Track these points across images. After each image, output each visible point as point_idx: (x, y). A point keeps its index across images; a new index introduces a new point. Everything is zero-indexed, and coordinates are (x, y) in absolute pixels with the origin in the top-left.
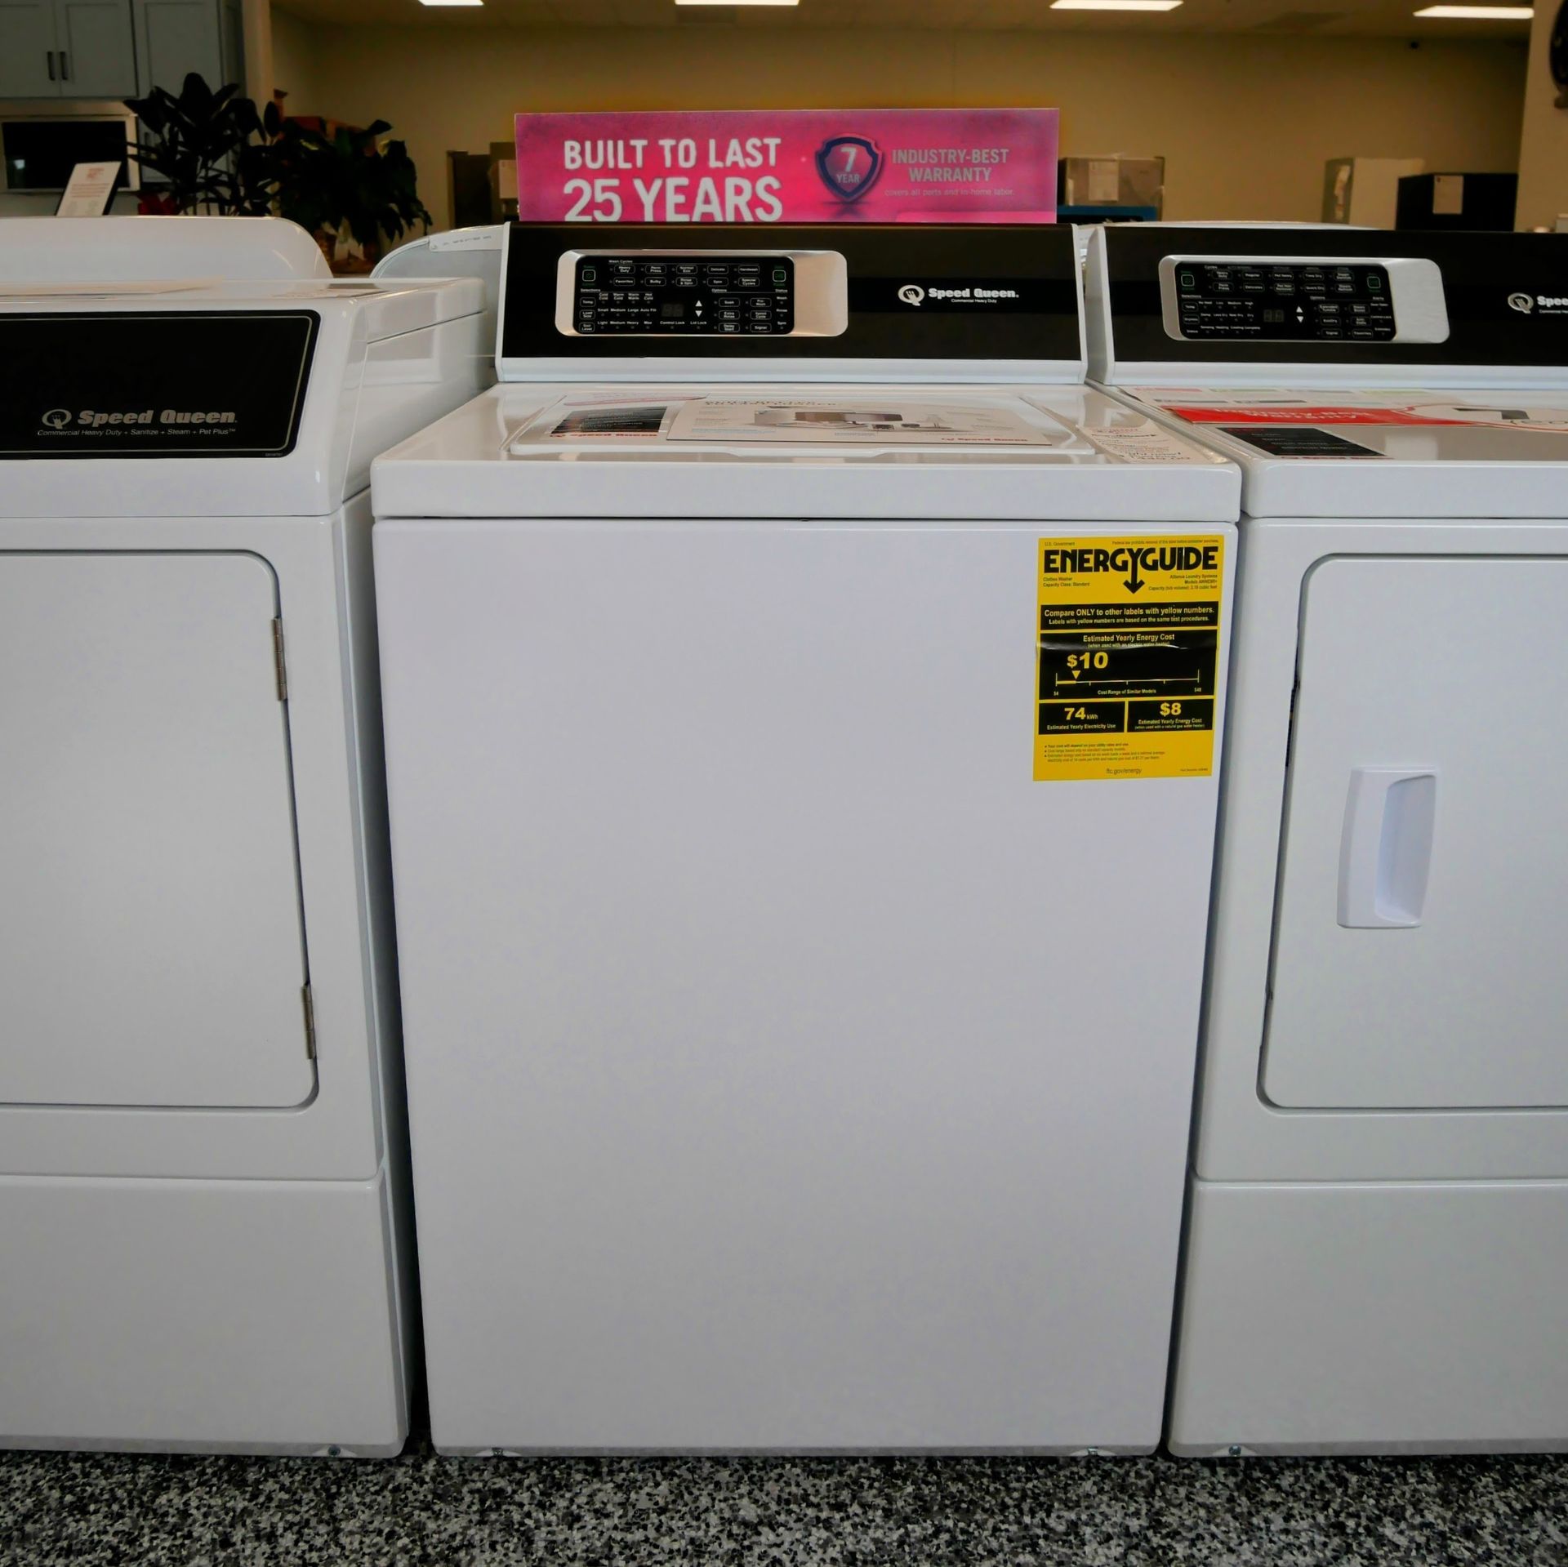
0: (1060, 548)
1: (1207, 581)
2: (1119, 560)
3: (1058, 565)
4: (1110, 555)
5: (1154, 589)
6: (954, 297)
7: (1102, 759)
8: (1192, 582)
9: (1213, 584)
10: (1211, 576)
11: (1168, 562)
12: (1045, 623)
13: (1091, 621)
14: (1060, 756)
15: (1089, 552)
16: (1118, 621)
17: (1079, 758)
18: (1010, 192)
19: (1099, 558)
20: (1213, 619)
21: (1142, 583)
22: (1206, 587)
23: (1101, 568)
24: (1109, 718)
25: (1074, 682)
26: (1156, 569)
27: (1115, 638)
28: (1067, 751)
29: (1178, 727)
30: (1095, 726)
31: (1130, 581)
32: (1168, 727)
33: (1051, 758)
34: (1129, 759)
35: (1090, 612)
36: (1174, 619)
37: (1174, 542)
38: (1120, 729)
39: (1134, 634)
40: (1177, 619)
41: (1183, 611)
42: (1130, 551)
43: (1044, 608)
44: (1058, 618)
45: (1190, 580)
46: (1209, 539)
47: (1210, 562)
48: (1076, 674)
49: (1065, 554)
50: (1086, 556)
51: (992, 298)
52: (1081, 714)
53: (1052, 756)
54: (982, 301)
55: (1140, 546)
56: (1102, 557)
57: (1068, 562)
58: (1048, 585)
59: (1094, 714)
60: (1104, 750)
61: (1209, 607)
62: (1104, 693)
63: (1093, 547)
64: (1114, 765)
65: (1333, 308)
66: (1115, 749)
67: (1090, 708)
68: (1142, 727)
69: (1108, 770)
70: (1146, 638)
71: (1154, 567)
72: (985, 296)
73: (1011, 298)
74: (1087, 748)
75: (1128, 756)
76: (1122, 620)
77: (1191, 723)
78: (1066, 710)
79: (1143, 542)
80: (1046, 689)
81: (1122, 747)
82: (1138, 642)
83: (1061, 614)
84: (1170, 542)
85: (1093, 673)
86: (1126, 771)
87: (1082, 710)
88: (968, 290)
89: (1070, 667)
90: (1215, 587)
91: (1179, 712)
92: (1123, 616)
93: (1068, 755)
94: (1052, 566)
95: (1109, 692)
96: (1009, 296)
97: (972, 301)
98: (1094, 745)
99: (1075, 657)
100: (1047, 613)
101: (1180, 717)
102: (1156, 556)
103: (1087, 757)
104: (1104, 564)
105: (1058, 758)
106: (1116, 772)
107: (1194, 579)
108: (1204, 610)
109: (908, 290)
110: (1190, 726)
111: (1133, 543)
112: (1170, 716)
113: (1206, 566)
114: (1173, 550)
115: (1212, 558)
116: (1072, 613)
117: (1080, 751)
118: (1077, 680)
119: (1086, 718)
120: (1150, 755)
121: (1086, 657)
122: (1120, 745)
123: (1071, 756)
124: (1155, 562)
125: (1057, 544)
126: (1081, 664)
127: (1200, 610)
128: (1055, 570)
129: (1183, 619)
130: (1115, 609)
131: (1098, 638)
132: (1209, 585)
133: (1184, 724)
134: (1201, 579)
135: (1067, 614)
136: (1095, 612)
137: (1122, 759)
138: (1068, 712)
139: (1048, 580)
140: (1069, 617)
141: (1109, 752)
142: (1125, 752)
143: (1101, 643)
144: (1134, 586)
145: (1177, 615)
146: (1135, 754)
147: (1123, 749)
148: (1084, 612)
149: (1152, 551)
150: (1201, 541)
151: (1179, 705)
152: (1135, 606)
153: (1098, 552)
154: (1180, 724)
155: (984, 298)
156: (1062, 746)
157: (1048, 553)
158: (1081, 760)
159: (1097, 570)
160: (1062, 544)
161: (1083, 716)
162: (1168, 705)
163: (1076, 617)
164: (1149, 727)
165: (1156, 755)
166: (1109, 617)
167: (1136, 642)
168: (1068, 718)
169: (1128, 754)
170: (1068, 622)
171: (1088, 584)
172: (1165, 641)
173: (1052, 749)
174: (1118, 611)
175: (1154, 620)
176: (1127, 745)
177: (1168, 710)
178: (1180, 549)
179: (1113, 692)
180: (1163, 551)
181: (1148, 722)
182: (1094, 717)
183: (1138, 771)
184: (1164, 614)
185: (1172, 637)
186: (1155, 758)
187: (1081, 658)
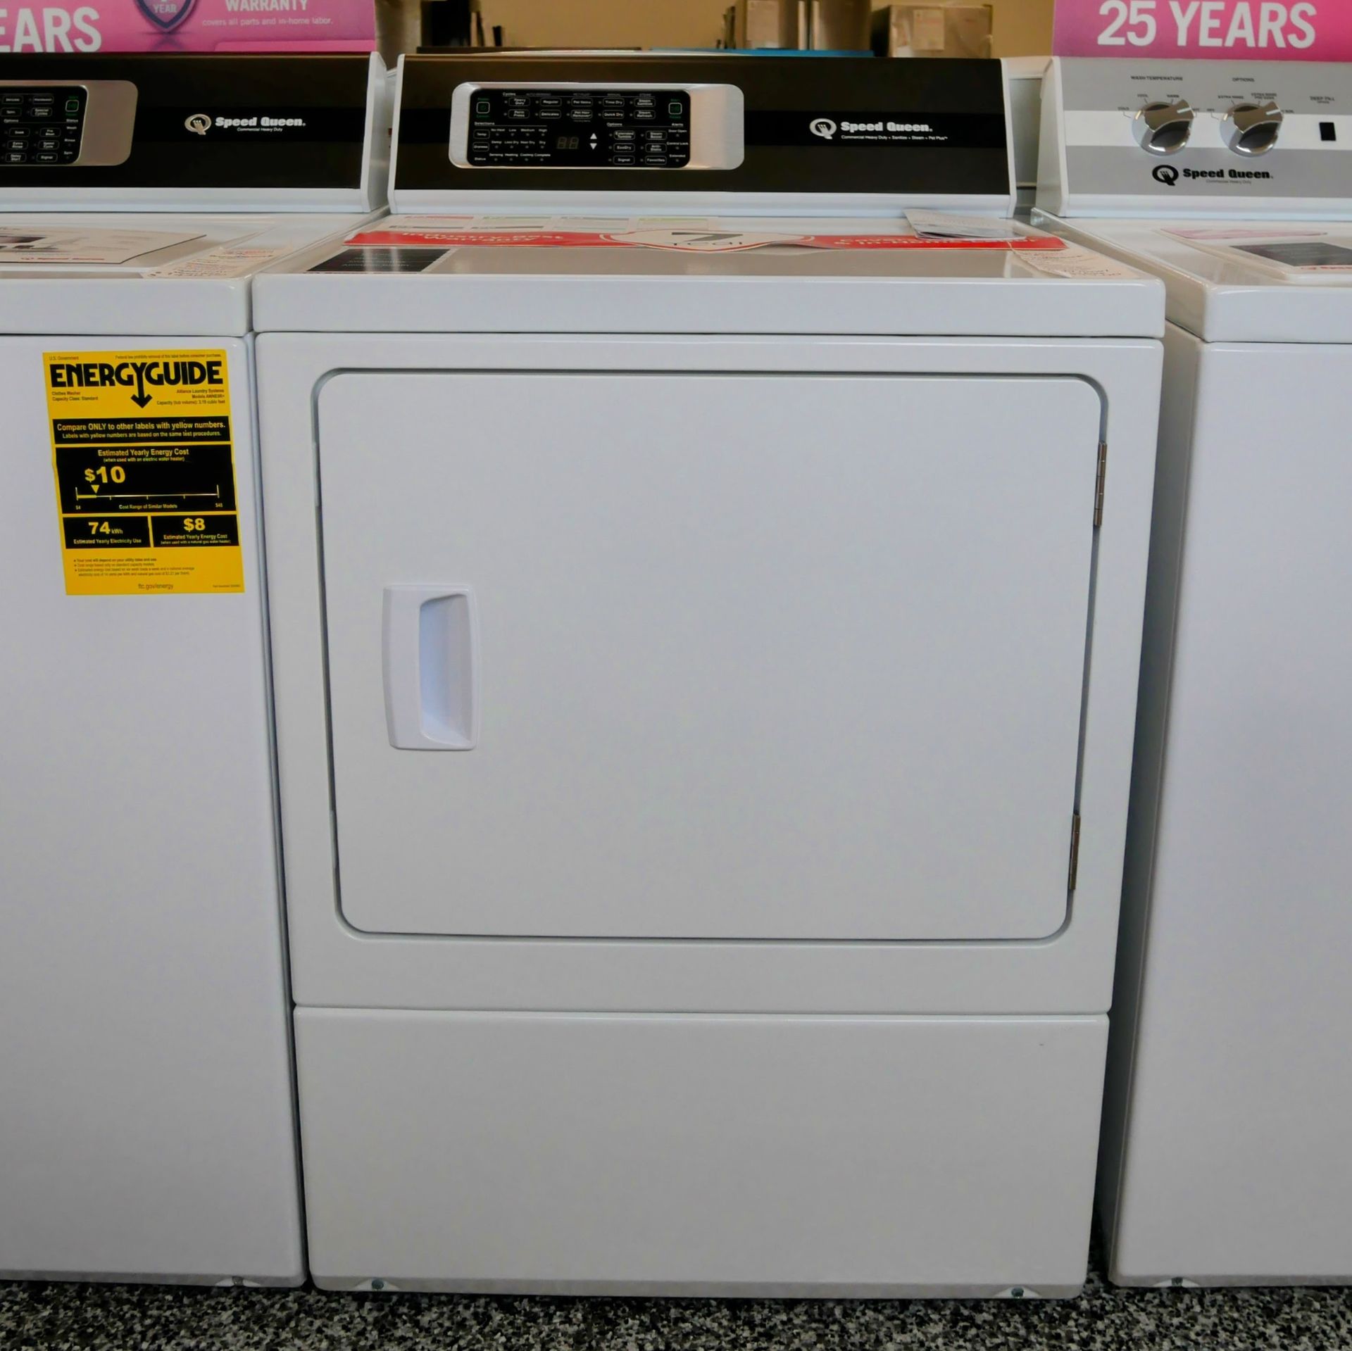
0: (65, 362)
1: (215, 396)
2: (124, 374)
3: (64, 379)
4: (115, 368)
5: (162, 403)
6: (240, 126)
7: (132, 574)
8: (200, 397)
9: (221, 399)
10: (217, 391)
11: (172, 377)
12: (59, 437)
13: (104, 436)
14: (90, 570)
15: (94, 366)
16: (131, 435)
17: (109, 572)
18: (328, 21)
19: (104, 373)
20: (225, 434)
21: (149, 398)
22: (215, 402)
23: (107, 382)
24: (133, 533)
25: (95, 496)
26: (162, 384)
27: (130, 453)
28: (96, 565)
29: (204, 542)
30: (121, 541)
31: (137, 395)
32: (195, 542)
33: (83, 573)
34: (159, 574)
35: (102, 427)
36: (186, 434)
37: (177, 356)
38: (145, 544)
39: (148, 448)
40: (189, 434)
41: (194, 425)
42: (134, 365)
43: (56, 422)
44: (70, 432)
45: (197, 394)
46: (210, 353)
47: (215, 377)
48: (96, 488)
49: (70, 369)
50: (91, 371)
51: (278, 127)
52: (105, 528)
53: (82, 570)
54: (268, 130)
55: (144, 361)
56: (107, 372)
57: (74, 376)
58: (58, 399)
59: (118, 528)
60: (133, 565)
61: (220, 422)
62: (127, 507)
63: (98, 361)
64: (145, 580)
65: (628, 135)
66: (144, 564)
67: (114, 523)
68: (167, 543)
69: (140, 585)
70: (160, 453)
71: (159, 382)
72: (272, 125)
73: (298, 127)
74: (116, 563)
75: (157, 572)
76: (135, 435)
77: (217, 539)
78: (90, 524)
79: (145, 357)
80: (68, 503)
81: (151, 562)
82: (153, 456)
83: (73, 428)
84: (174, 356)
85: (110, 487)
86: (158, 586)
87: (106, 524)
88: (255, 119)
89: (89, 482)
90: (223, 402)
91: (203, 527)
92: (134, 430)
93: (98, 570)
94: (59, 380)
95: (131, 507)
96: (296, 124)
97: (258, 130)
98: (122, 560)
99: (92, 471)
100: (60, 427)
101: (204, 532)
102: (160, 370)
103: (118, 572)
104: (109, 378)
105: (88, 572)
106: (149, 587)
107: (201, 394)
108: (215, 425)
109: (196, 119)
110: (217, 542)
111: (136, 357)
112: (195, 532)
113: (212, 381)
114: (176, 365)
115: (217, 372)
116: (84, 427)
117: (109, 565)
118: (97, 494)
119: (111, 532)
120: (179, 571)
121: (102, 470)
122: (148, 560)
123: (102, 570)
124: (160, 376)
125: (61, 358)
126: (99, 478)
127: (210, 425)
128: (62, 384)
129: (195, 434)
130: (126, 423)
131: (113, 453)
132: (217, 399)
133: (210, 539)
134: (208, 393)
135: (79, 428)
136: (107, 426)
137: (152, 574)
138: (92, 527)
139: (57, 394)
140: (82, 432)
141: (139, 567)
142: (155, 567)
143: (116, 457)
144: (142, 400)
145: (188, 430)
146: (165, 569)
147: (153, 564)
148: (96, 427)
149: (155, 365)
150: (203, 356)
151: (202, 521)
152: (145, 420)
153: (103, 367)
154: (205, 539)
155: (270, 127)
156: (90, 561)
157: (54, 368)
158: (111, 574)
159: (103, 384)
160: (66, 358)
161: (107, 531)
162: (191, 520)
163: (88, 431)
164: (175, 543)
165: (187, 570)
166: (121, 431)
167: (150, 456)
168: (93, 532)
169: (157, 569)
170: (81, 436)
171: (97, 398)
172: (179, 456)
173: (81, 563)
174: (129, 425)
175: (166, 434)
176: (155, 560)
177: (192, 525)
178: (184, 364)
179: (134, 507)
180: (166, 365)
181: (173, 537)
182: (117, 531)
183: (170, 587)
184: (176, 428)
185: (186, 452)
186: (184, 573)
187: (98, 472)
